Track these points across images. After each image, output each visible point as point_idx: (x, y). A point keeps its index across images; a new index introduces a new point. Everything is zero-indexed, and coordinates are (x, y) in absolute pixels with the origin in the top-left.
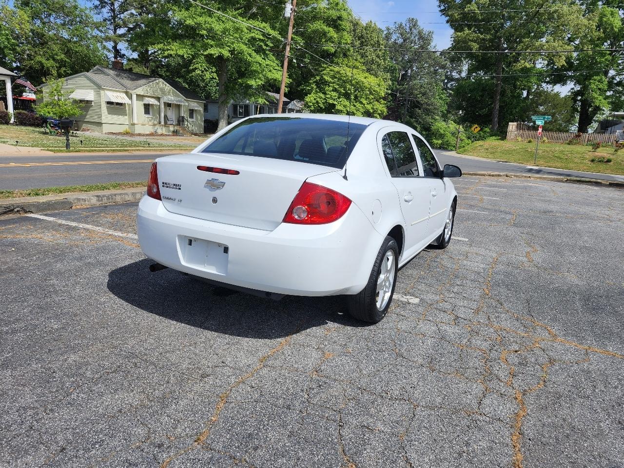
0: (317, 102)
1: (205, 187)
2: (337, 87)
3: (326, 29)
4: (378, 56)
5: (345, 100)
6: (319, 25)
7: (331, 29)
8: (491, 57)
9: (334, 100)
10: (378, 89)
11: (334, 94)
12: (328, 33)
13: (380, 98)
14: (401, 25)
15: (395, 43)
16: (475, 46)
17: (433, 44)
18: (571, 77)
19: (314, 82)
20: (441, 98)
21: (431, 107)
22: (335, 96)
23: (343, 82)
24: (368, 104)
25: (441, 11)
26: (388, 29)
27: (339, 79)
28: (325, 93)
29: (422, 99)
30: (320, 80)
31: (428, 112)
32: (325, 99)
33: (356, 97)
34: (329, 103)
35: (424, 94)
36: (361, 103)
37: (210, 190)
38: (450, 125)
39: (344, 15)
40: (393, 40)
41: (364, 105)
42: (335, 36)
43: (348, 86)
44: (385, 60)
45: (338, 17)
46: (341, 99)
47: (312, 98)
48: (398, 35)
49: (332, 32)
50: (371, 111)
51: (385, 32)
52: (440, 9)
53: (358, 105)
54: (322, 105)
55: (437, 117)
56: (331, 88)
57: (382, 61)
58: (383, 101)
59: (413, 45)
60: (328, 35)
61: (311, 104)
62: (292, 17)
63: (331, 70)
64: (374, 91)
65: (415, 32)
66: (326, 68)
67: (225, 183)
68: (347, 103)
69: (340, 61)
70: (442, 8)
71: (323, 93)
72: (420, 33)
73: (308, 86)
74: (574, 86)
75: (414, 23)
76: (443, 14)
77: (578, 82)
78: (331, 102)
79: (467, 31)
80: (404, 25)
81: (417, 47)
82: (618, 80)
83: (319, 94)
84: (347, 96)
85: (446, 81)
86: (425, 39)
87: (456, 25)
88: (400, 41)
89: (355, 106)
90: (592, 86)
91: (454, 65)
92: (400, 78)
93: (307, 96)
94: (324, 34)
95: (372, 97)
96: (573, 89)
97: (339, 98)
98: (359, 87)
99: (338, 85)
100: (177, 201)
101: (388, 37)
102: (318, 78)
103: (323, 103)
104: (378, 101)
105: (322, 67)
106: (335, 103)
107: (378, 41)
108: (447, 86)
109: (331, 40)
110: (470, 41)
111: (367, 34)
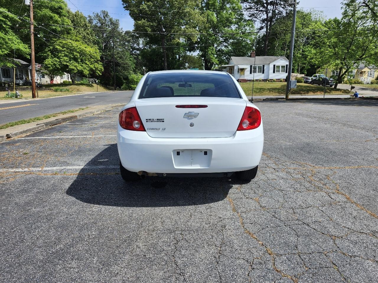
0: (54, 64)
1: (184, 117)
2: (67, 54)
3: (52, 15)
4: (88, 34)
5: (75, 62)
6: (47, 12)
7: (56, 15)
8: (158, 36)
9: (67, 62)
10: (95, 55)
11: (66, 58)
12: (54, 17)
13: (98, 61)
14: (98, 14)
15: (96, 26)
16: (149, 30)
17: (120, 27)
18: (198, 48)
19: (49, 50)
20: (130, 60)
21: (126, 65)
22: (67, 60)
23: (71, 50)
24: (91, 64)
25: (124, 7)
26: (90, 17)
27: (67, 48)
28: (58, 58)
29: (120, 61)
30: (53, 49)
31: (125, 69)
32: (60, 62)
33: (82, 61)
34: (63, 64)
35: (121, 58)
36: (86, 64)
37: (188, 119)
38: (139, 76)
39: (63, 6)
40: (94, 24)
41: (88, 65)
42: (59, 19)
43: (75, 53)
44: (92, 36)
45: (59, 7)
46: (71, 62)
47: (50, 62)
48: (97, 21)
49: (56, 17)
50: (94, 69)
51: (88, 19)
52: (123, 6)
53: (84, 65)
54: (58, 66)
55: (131, 72)
56: (63, 55)
57: (91, 37)
58: (100, 63)
59: (107, 27)
60: (54, 18)
61: (50, 66)
62: (31, 5)
63: (60, 43)
64: (93, 56)
65: (107, 19)
66: (55, 41)
67: (199, 113)
68: (77, 64)
69: (65, 36)
70: (125, 5)
71: (57, 58)
72: (111, 20)
73: (44, 53)
74: (199, 53)
75: (106, 15)
76: (126, 9)
77: (201, 50)
78: (65, 63)
79: (143, 21)
80: (99, 14)
81: (110, 28)
82: (219, 49)
83: (54, 59)
84: (75, 59)
85: (131, 50)
86: (115, 24)
87: (135, 16)
88: (99, 25)
89: (82, 66)
90: (209, 52)
91: (134, 41)
92: (103, 48)
93: (45, 60)
94: (51, 18)
95: (93, 60)
96: (199, 54)
97: (70, 61)
98: (82, 53)
99: (68, 52)
100: (161, 129)
101: (90, 22)
102: (51, 48)
103: (59, 65)
104: (97, 62)
105: (52, 40)
106: (68, 64)
107: (85, 24)
108: (132, 53)
109: (56, 22)
110: (146, 26)
111: (77, 19)
